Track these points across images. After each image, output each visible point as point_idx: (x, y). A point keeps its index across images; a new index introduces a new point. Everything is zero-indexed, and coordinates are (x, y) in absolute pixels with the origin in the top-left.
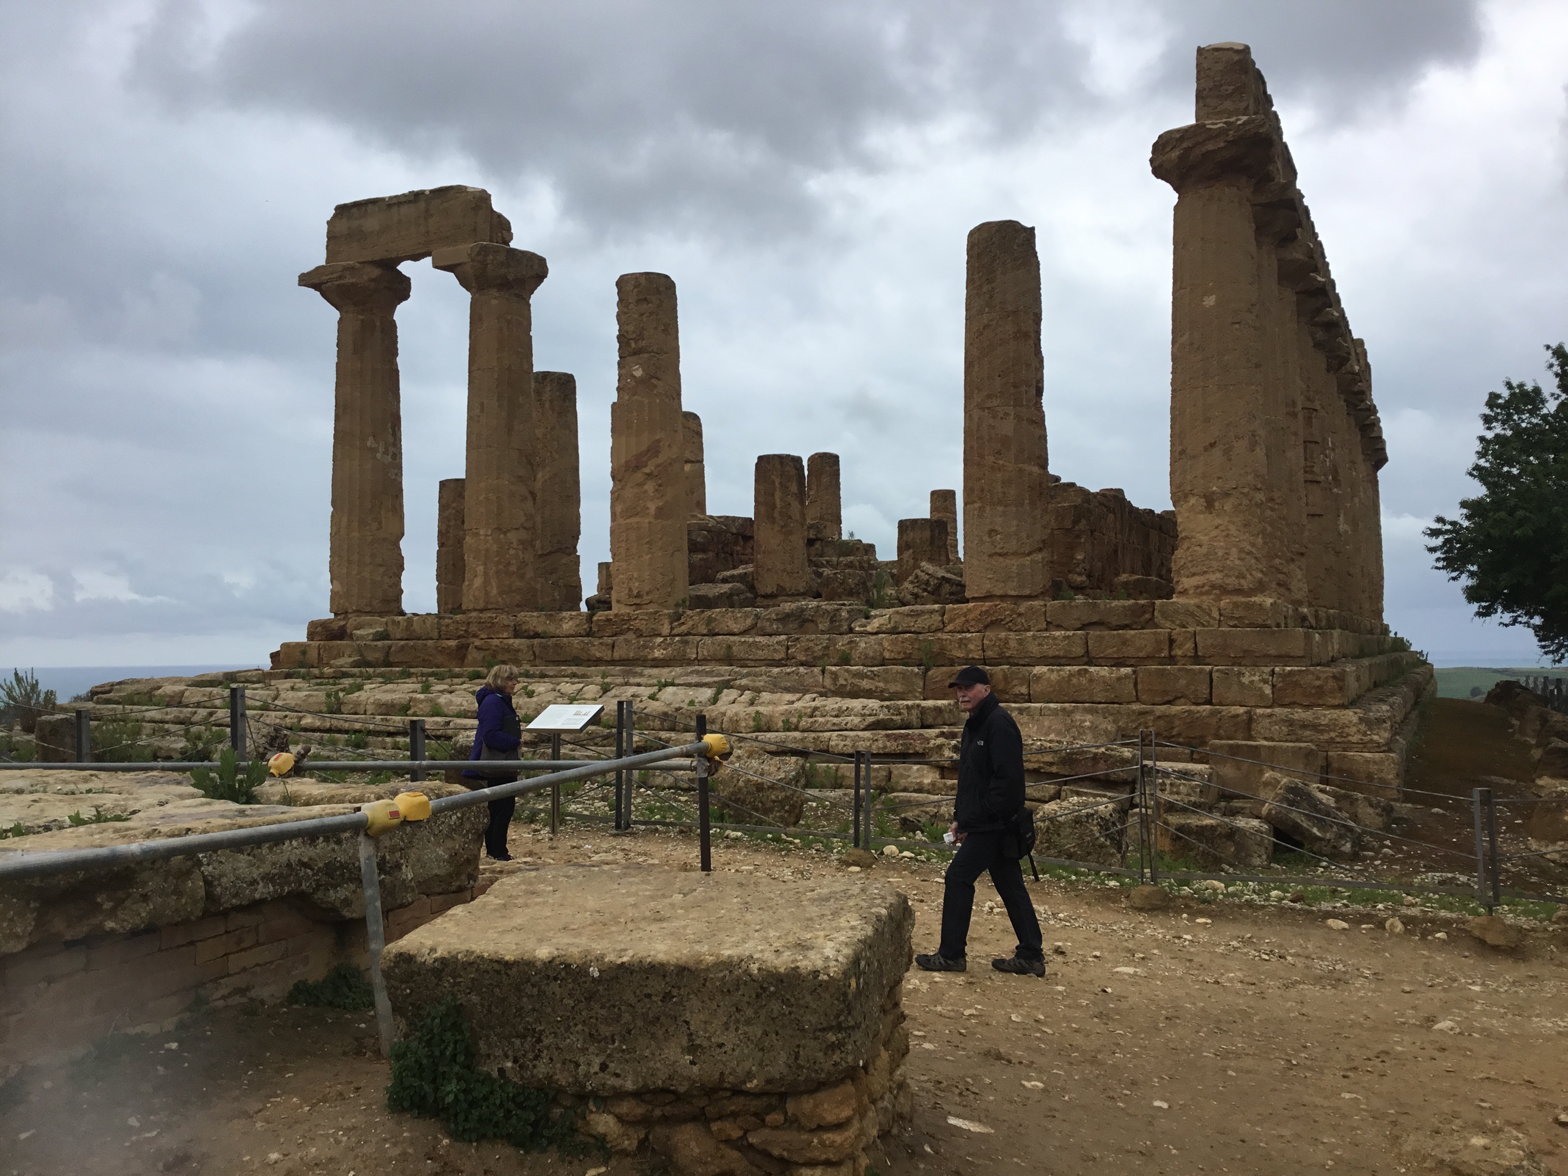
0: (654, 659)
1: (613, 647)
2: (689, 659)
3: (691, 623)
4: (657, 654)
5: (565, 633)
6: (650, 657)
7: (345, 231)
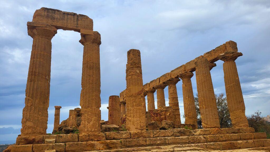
0: (158, 144)
1: (146, 141)
2: (167, 143)
3: (158, 134)
4: (158, 142)
5: (124, 138)
6: (157, 143)
7: (44, 15)
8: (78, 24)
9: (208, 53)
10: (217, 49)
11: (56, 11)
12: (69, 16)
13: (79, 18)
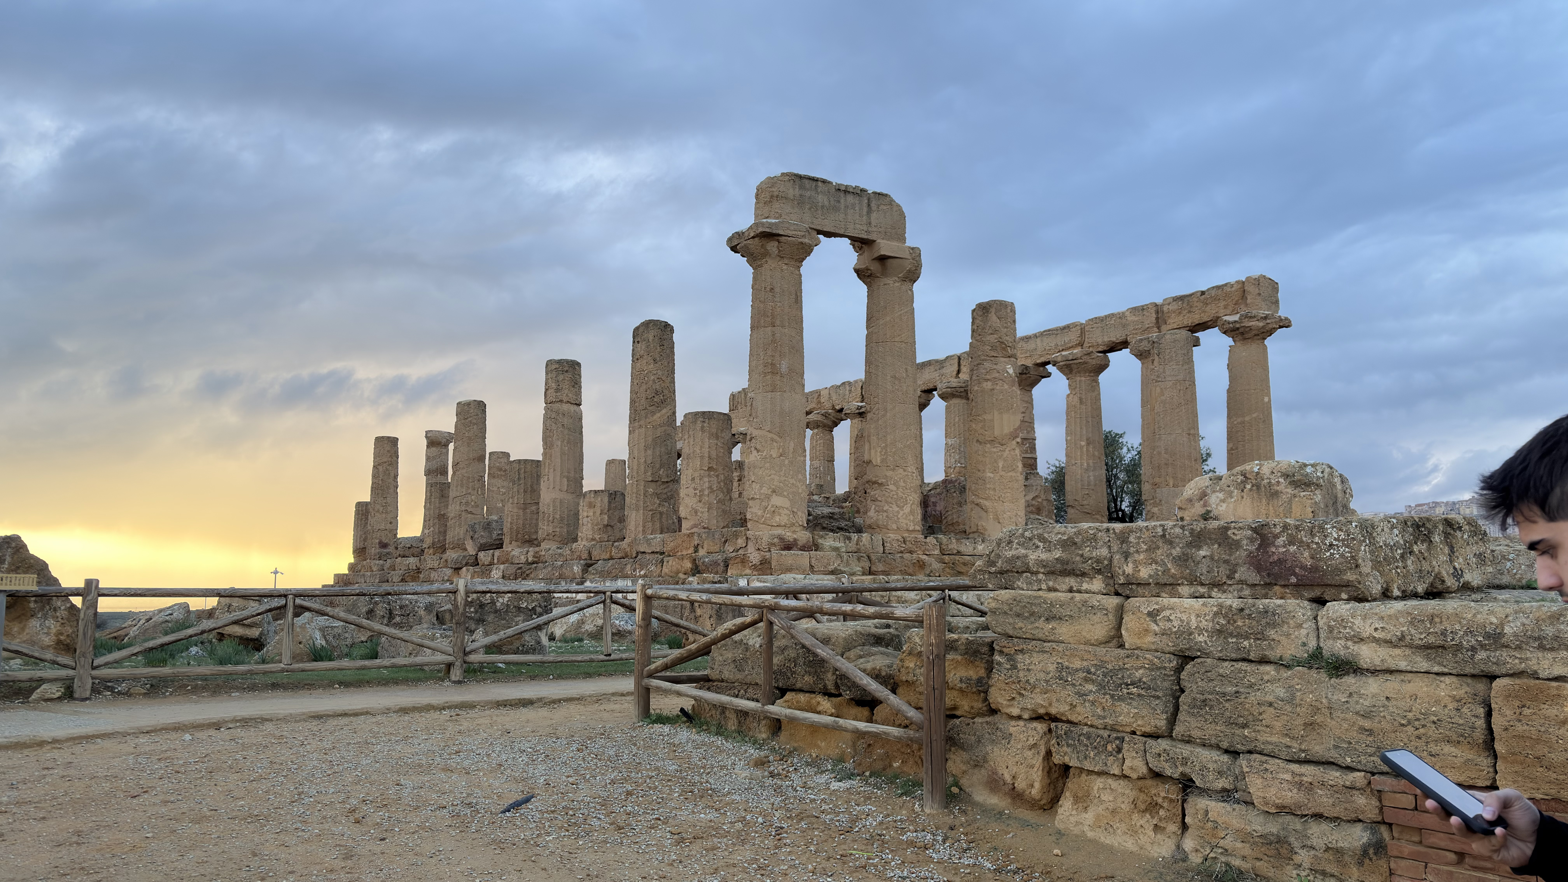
7: (794, 196)
8: (870, 223)
9: (1181, 298)
10: (1213, 293)
11: (820, 184)
12: (850, 198)
13: (873, 205)
